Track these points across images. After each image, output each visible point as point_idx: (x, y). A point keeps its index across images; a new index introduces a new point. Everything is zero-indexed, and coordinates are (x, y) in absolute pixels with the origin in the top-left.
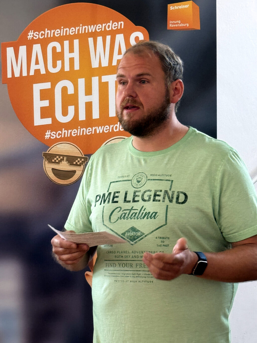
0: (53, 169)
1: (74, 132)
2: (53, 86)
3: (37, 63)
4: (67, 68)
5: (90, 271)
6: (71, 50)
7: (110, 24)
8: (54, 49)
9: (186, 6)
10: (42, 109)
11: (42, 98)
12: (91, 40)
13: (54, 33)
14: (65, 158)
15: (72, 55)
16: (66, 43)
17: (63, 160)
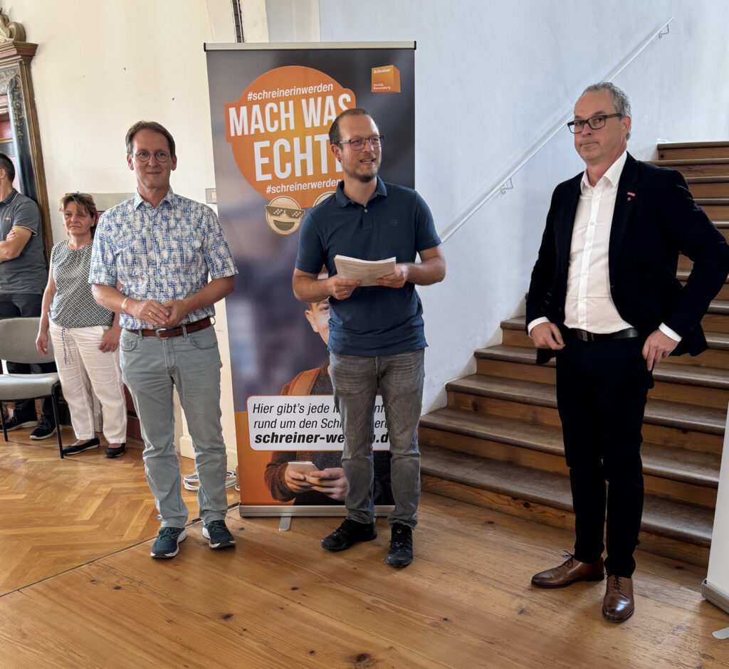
0: (275, 221)
1: (292, 188)
2: (272, 144)
3: (257, 122)
4: (283, 128)
5: (309, 310)
6: (287, 111)
7: (321, 86)
8: (271, 109)
9: (388, 70)
10: (263, 166)
11: (262, 156)
12: (304, 101)
13: (271, 94)
14: (285, 212)
15: (287, 115)
16: (282, 104)
17: (282, 213)
